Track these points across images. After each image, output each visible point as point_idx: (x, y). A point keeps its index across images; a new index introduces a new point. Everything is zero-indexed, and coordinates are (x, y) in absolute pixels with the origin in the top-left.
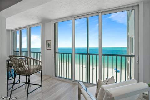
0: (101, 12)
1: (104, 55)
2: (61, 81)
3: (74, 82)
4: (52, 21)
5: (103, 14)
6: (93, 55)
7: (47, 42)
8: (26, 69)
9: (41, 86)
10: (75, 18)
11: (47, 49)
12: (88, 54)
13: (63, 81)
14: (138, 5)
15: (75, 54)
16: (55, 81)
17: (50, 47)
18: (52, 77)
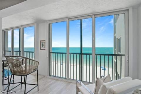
0: (95, 15)
1: (97, 55)
2: (55, 80)
3: (69, 81)
4: (46, 22)
5: (96, 16)
6: (86, 54)
7: (41, 42)
8: (24, 69)
9: (38, 85)
10: (70, 20)
11: (41, 49)
12: (81, 54)
13: (57, 80)
14: (128, 10)
15: (69, 53)
16: (49, 80)
17: (43, 47)
18: (46, 76)
